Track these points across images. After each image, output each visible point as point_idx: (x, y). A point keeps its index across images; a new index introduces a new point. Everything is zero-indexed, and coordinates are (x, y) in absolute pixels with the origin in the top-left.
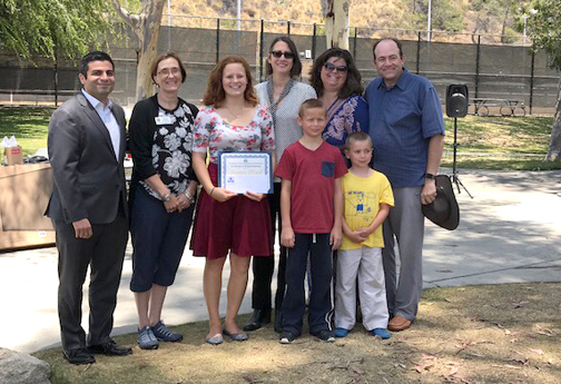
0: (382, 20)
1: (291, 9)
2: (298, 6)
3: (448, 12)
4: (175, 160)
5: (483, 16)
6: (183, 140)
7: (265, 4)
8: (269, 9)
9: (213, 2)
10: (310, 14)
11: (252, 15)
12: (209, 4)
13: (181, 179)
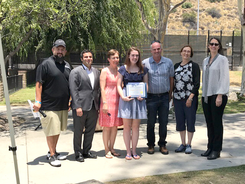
1: (221, 26)
2: (224, 24)
4: (179, 84)
6: (182, 77)
7: (209, 24)
8: (211, 26)
9: (186, 24)
10: (229, 28)
11: (203, 29)
12: (184, 25)
13: (181, 91)
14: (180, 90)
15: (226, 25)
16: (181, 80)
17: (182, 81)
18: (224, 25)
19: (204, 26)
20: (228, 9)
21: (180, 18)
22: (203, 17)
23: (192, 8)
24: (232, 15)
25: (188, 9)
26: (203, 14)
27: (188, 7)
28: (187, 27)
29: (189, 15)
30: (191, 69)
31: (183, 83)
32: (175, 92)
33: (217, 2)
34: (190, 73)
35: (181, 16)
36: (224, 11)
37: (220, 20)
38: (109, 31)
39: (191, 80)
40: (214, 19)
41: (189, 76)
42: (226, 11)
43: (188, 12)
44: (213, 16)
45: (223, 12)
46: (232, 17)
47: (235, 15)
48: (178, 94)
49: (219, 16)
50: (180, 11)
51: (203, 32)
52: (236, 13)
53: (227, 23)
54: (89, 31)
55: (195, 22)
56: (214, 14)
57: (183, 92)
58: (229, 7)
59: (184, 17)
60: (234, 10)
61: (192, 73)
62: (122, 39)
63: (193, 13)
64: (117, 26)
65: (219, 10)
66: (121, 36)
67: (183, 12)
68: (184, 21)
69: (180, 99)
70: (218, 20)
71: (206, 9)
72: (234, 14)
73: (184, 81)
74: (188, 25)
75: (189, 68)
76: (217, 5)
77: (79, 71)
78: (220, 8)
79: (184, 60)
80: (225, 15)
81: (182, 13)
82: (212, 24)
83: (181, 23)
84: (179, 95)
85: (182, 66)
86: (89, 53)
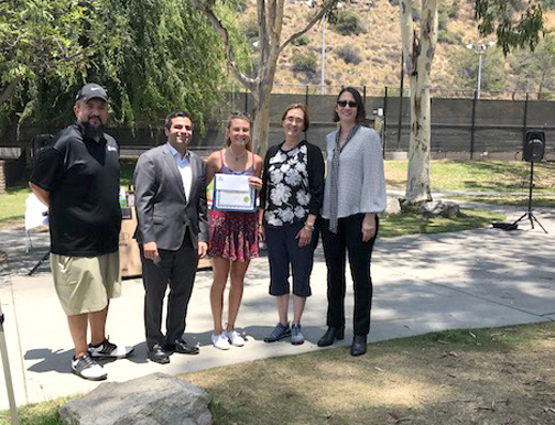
0: (436, 85)
1: (360, 78)
3: (492, 76)
4: (278, 191)
5: (522, 78)
6: (285, 175)
7: (339, 75)
8: (343, 78)
9: (299, 75)
10: (376, 82)
11: (328, 83)
12: (295, 77)
13: (284, 206)
14: (280, 204)
15: (369, 77)
16: (283, 181)
17: (286, 184)
18: (365, 77)
19: (331, 80)
20: (373, 48)
21: (288, 64)
22: (329, 62)
23: (309, 45)
24: (380, 59)
25: (302, 47)
26: (330, 56)
27: (302, 43)
28: (300, 80)
29: (303, 58)
30: (305, 159)
31: (288, 189)
32: (269, 210)
33: (353, 35)
34: (301, 167)
35: (289, 61)
36: (366, 52)
37: (358, 68)
38: (161, 85)
39: (306, 183)
40: (349, 67)
41: (301, 173)
42: (370, 52)
43: (302, 53)
44: (347, 61)
45: (364, 53)
46: (380, 62)
47: (385, 59)
48: (276, 214)
49: (357, 61)
50: (287, 51)
51: (330, 90)
52: (387, 56)
53: (372, 73)
54: (122, 85)
55: (314, 72)
56: (349, 57)
57: (288, 210)
58: (376, 44)
59: (295, 61)
60: (383, 49)
61: (307, 169)
62: (186, 100)
63: (312, 54)
64: (175, 76)
65: (357, 50)
66: (184, 94)
67: (294, 51)
68: (295, 70)
69: (281, 224)
70: (356, 67)
71: (335, 47)
72: (383, 58)
73: (289, 186)
74: (302, 76)
75: (301, 156)
76: (354, 41)
77: (159, 159)
78: (359, 45)
79: (287, 139)
80: (368, 59)
81: (291, 54)
82: (345, 75)
83: (290, 74)
84: (277, 216)
85: (285, 152)
86: (187, 119)
